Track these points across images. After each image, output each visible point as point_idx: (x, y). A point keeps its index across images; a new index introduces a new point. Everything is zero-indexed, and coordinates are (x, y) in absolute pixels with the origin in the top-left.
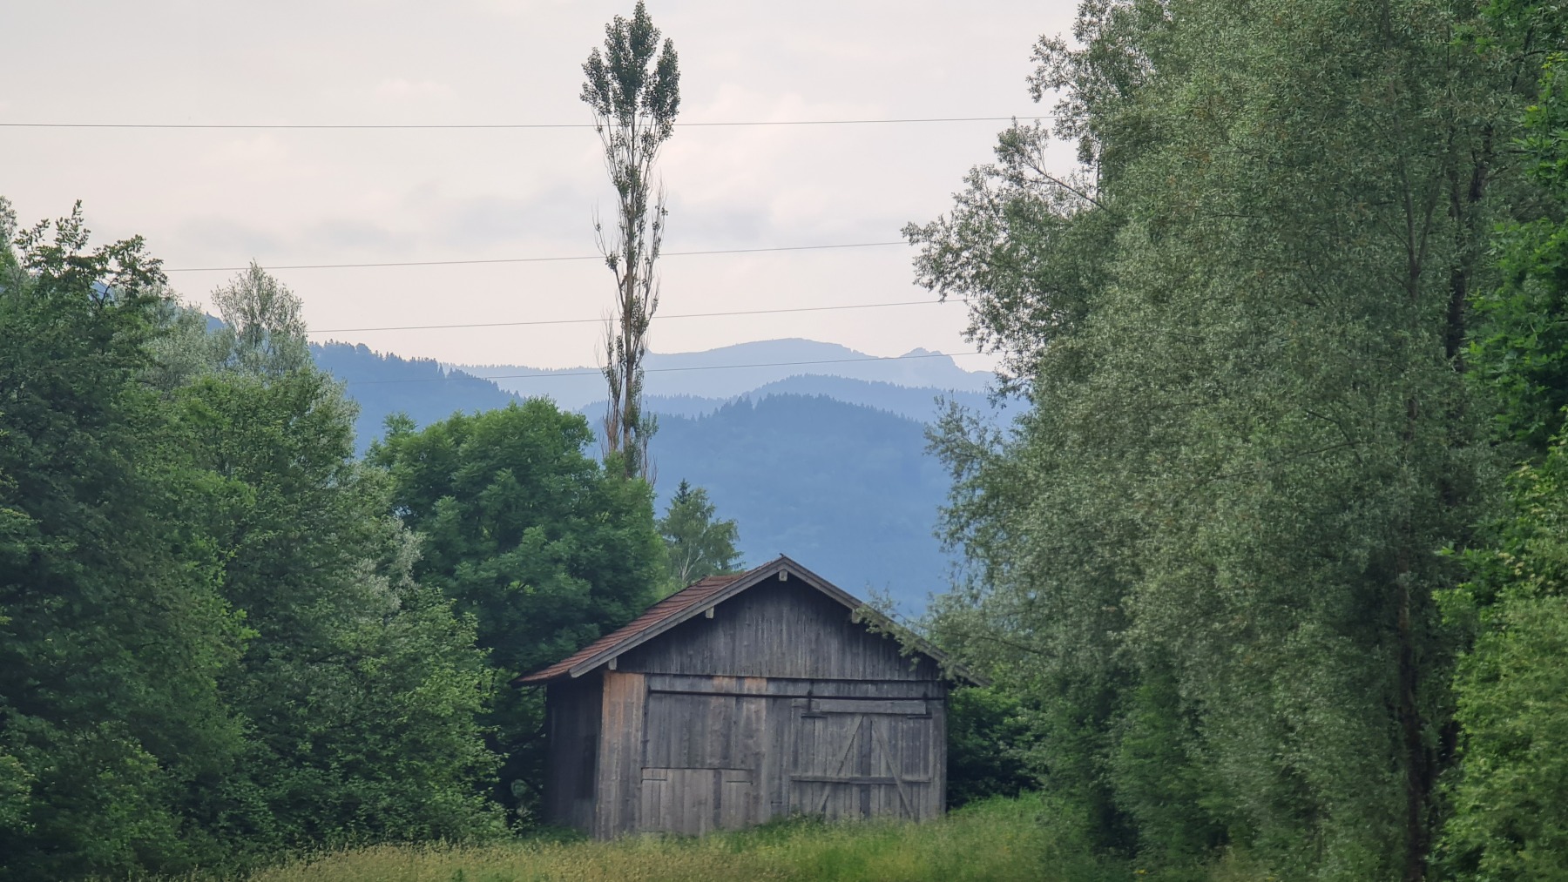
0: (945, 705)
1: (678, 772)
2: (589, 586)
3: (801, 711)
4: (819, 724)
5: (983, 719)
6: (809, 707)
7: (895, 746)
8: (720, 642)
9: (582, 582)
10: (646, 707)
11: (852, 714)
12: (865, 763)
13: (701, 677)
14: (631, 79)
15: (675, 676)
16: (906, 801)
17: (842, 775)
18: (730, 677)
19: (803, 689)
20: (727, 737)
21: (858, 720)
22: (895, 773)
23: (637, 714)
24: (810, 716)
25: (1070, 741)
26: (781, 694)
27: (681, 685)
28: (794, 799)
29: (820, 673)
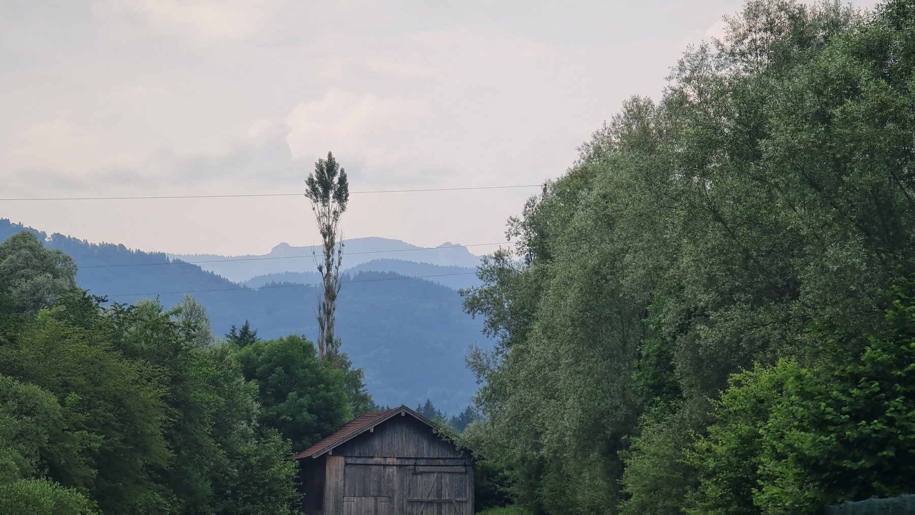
0: (473, 468)
1: (359, 498)
2: (317, 418)
3: (412, 472)
4: (419, 477)
5: (489, 473)
6: (415, 469)
7: (452, 486)
8: (376, 443)
9: (314, 416)
10: (344, 471)
11: (434, 472)
12: (439, 493)
13: (369, 457)
14: (327, 186)
15: (357, 457)
16: (457, 510)
17: (430, 498)
18: (381, 457)
19: (412, 462)
20: (380, 483)
21: (436, 475)
22: (452, 497)
23: (341, 473)
24: (415, 473)
25: (525, 485)
26: (403, 464)
27: (359, 461)
28: (409, 509)
29: (419, 455)
